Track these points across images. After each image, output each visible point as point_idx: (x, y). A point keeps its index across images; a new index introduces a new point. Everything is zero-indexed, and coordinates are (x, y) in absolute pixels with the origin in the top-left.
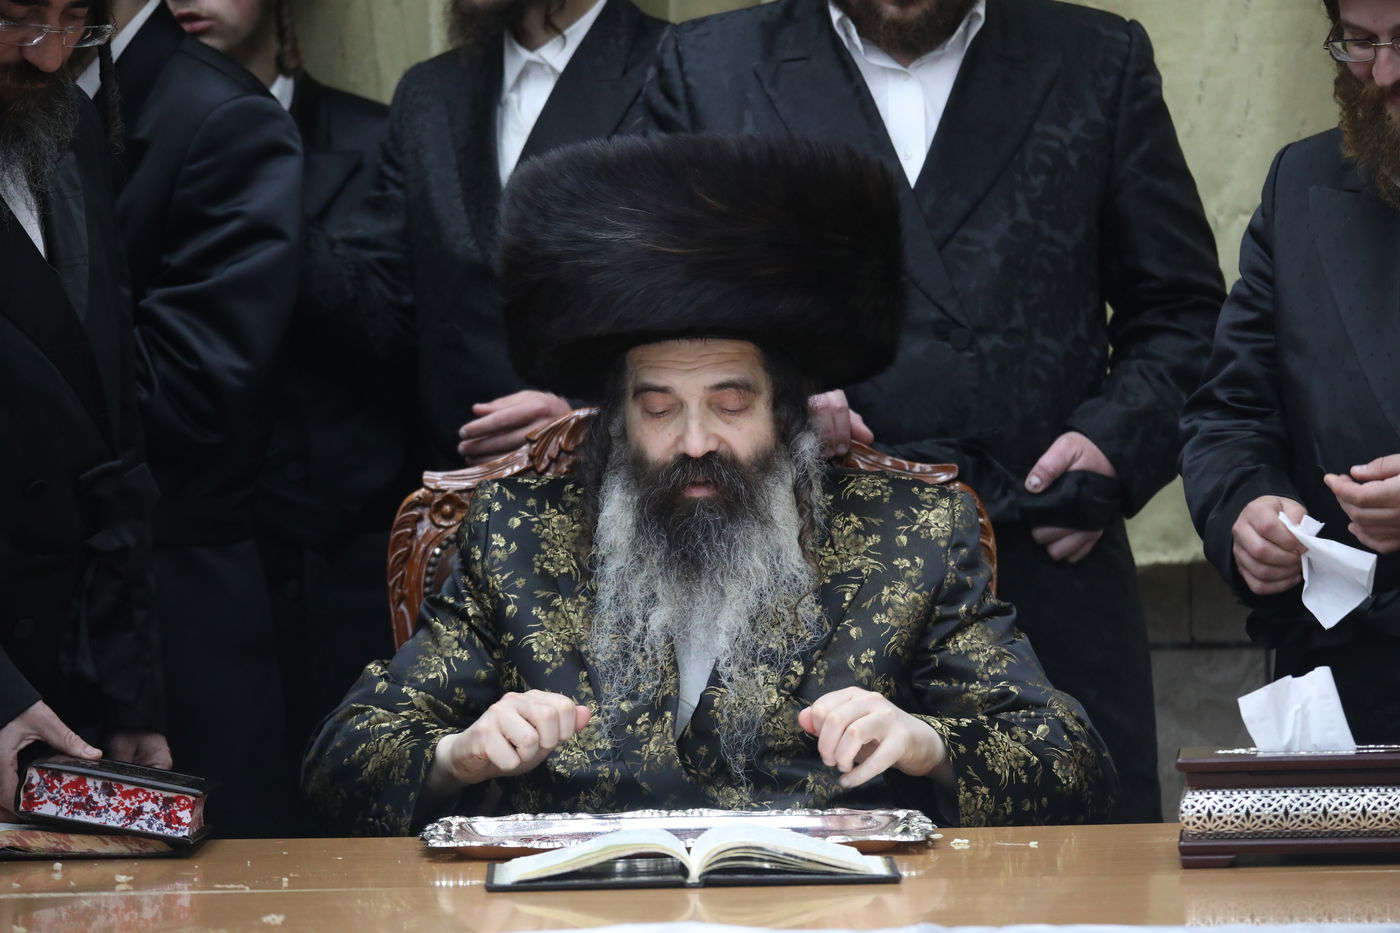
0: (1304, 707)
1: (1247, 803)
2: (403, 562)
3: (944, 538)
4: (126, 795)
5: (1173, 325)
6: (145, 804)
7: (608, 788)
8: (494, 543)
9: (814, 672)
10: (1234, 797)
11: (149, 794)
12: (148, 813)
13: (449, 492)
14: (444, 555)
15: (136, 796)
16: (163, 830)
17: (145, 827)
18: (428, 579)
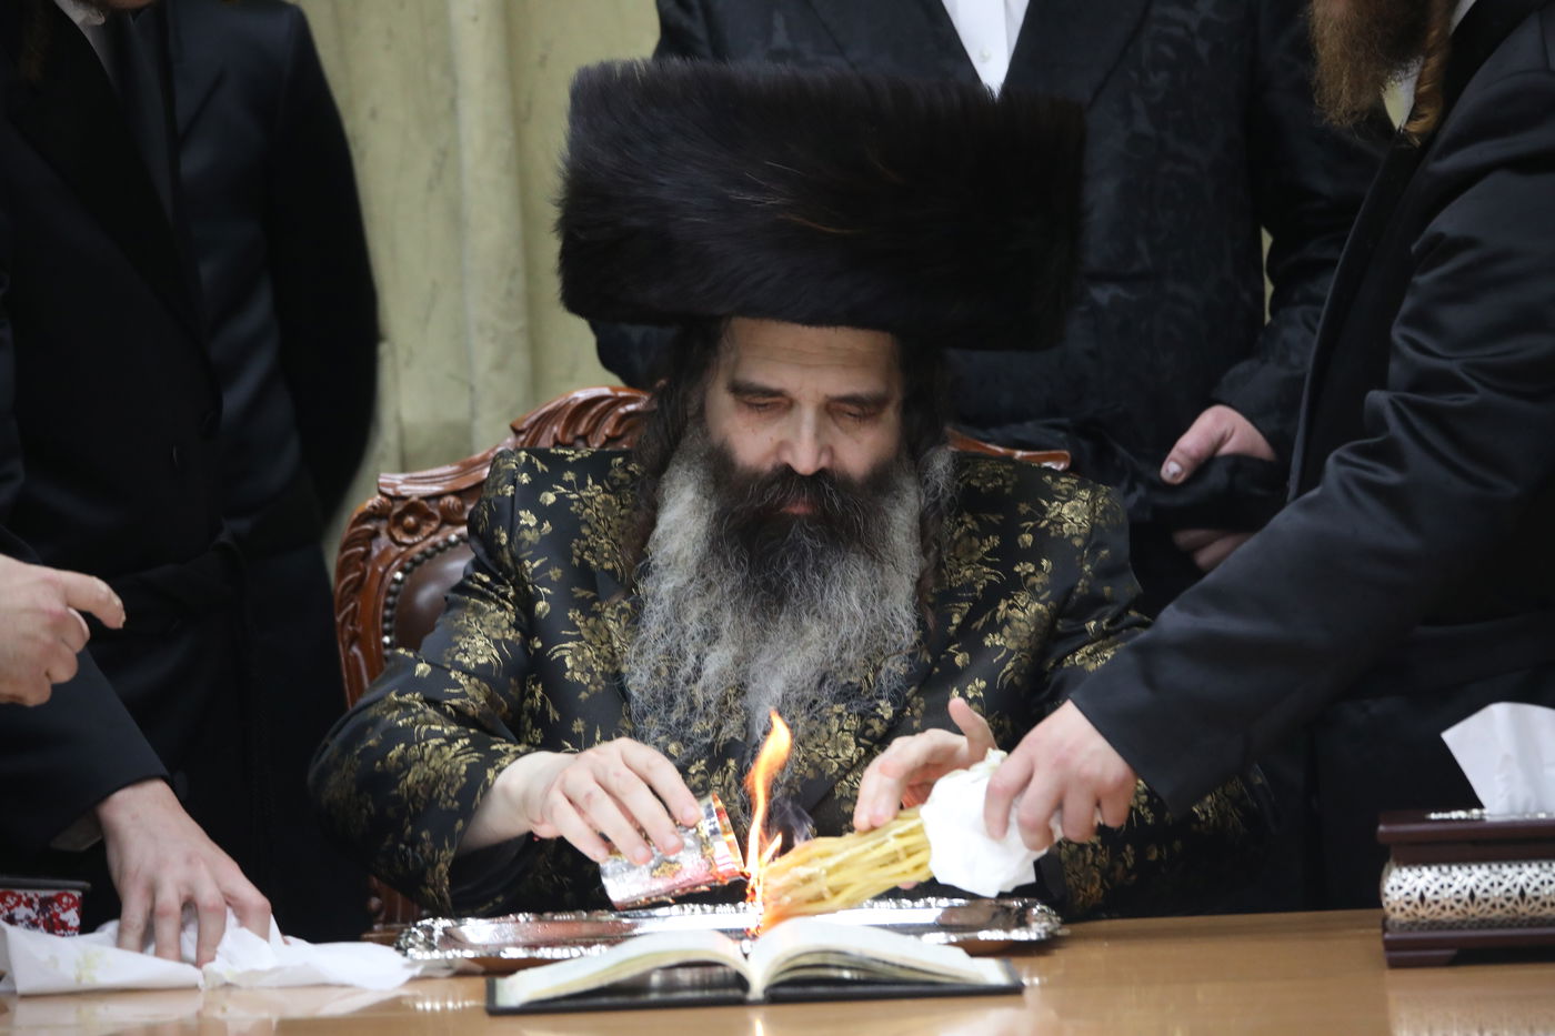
1: (1471, 882)
2: (355, 590)
3: (1079, 536)
6: (16, 910)
8: (523, 522)
9: (908, 713)
10: (1454, 874)
11: (20, 897)
12: (22, 921)
13: (414, 499)
14: (407, 581)
18: (388, 613)
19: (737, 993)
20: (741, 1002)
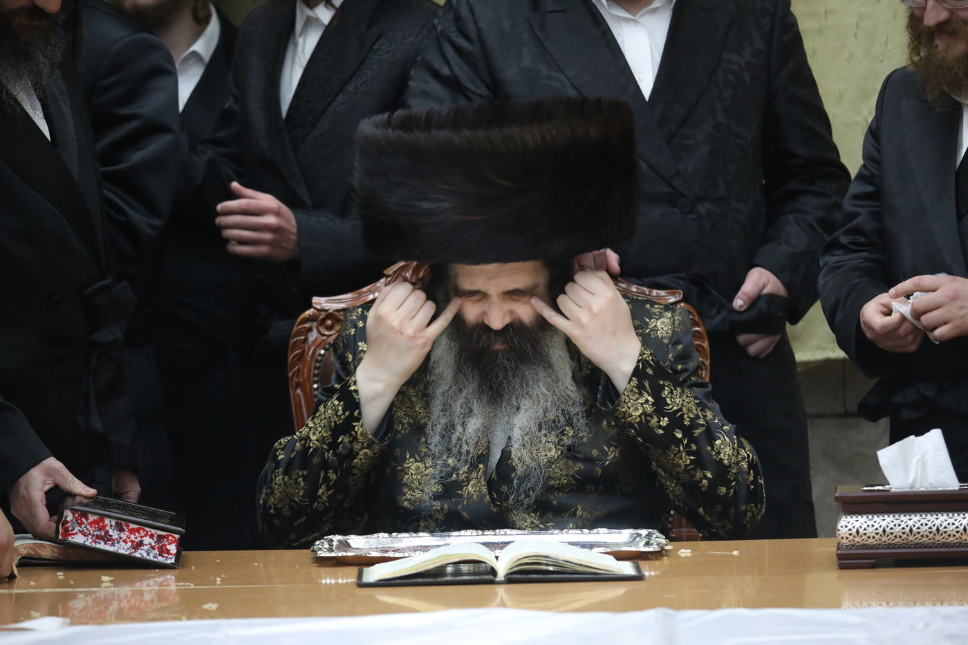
0: (923, 457)
1: (884, 524)
2: (299, 360)
3: (667, 337)
4: (132, 531)
5: (813, 188)
7: (440, 517)
8: (360, 349)
10: (875, 520)
11: (147, 532)
12: (146, 545)
13: (330, 311)
14: (327, 355)
15: (139, 533)
16: (157, 557)
17: (145, 554)
18: (316, 372)
19: (491, 577)
20: (492, 582)
